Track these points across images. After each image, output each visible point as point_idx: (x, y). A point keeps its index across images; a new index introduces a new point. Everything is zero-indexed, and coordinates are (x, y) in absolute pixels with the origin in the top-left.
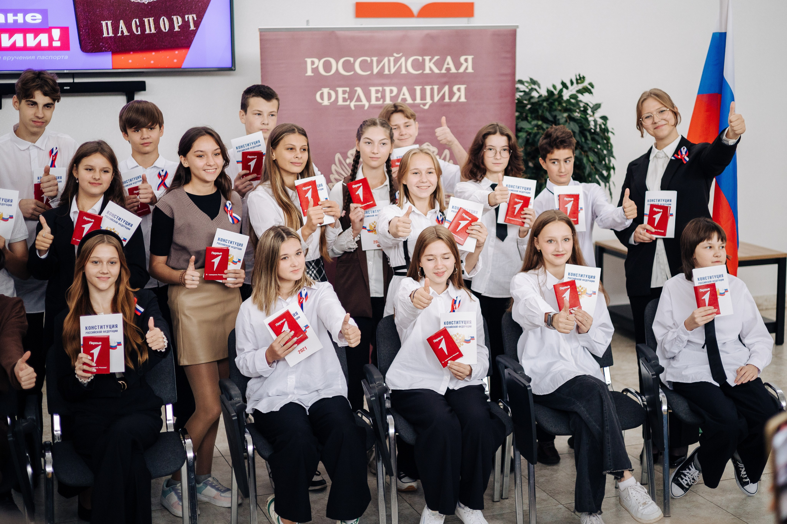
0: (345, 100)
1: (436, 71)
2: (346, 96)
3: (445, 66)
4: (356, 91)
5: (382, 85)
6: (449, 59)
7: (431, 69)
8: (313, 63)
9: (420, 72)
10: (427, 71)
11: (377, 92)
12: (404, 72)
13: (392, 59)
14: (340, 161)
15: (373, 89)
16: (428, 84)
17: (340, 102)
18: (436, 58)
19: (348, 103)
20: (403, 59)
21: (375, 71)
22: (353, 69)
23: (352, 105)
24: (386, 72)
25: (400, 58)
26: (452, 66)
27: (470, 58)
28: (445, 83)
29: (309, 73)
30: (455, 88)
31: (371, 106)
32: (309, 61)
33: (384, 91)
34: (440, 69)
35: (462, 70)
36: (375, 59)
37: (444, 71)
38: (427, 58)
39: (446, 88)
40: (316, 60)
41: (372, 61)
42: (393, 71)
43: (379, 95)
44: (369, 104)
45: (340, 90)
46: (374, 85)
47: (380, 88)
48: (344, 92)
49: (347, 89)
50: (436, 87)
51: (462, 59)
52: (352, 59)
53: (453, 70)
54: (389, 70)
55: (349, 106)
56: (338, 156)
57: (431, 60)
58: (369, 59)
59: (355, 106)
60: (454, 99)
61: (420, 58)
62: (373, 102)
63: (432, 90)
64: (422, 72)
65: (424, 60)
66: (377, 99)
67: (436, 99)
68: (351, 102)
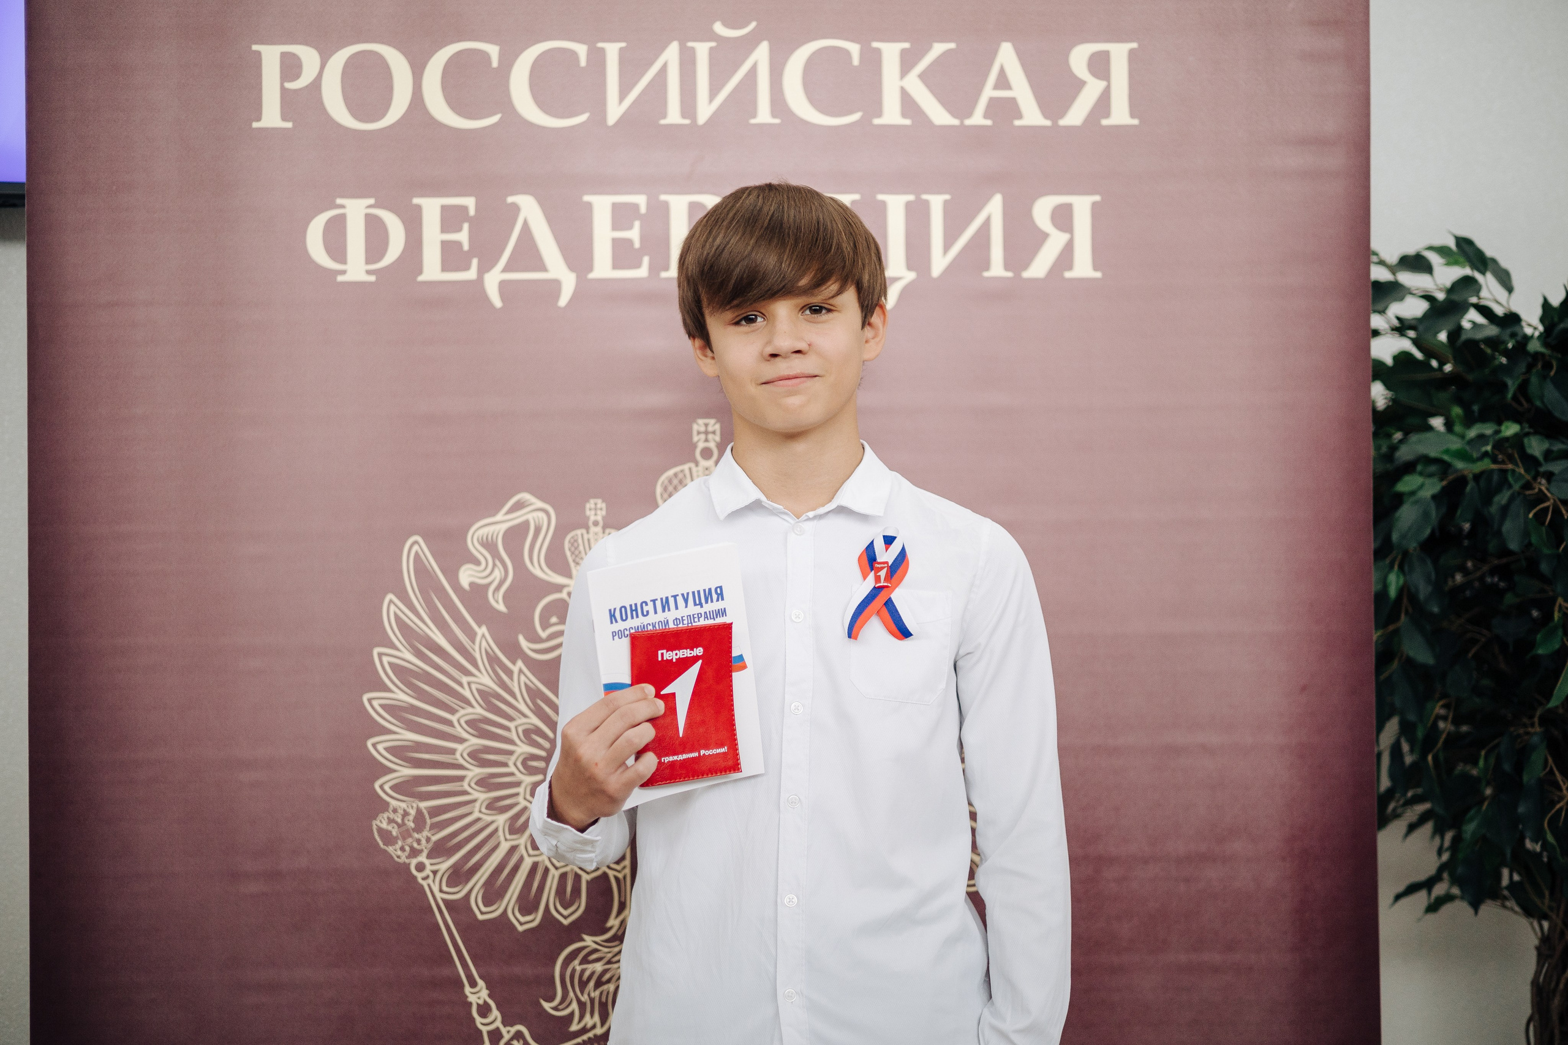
0: (452, 256)
1: (939, 116)
2: (463, 237)
3: (989, 92)
4: (516, 209)
5: (651, 184)
6: (1007, 56)
7: (908, 104)
8: (290, 67)
9: (856, 117)
10: (892, 114)
11: (622, 216)
12: (764, 115)
13: (702, 50)
14: (421, 570)
15: (601, 205)
16: (898, 183)
17: (432, 270)
18: (939, 49)
19: (471, 274)
20: (762, 54)
21: (615, 111)
22: (505, 104)
23: (492, 281)
24: (674, 116)
25: (748, 44)
26: (1022, 91)
27: (1119, 53)
28: (990, 182)
29: (271, 117)
30: (1042, 210)
31: (586, 290)
32: (270, 55)
33: (661, 212)
34: (960, 106)
35: (1076, 116)
36: (612, 50)
37: (978, 118)
38: (891, 52)
39: (994, 208)
40: (308, 56)
41: (598, 59)
42: (705, 111)
43: (634, 234)
44: (581, 280)
45: (431, 208)
46: (604, 185)
47: (641, 200)
48: (451, 219)
49: (470, 202)
50: (937, 202)
51: (1079, 58)
52: (493, 51)
53: (1032, 115)
54: (688, 106)
55: (478, 283)
56: (415, 547)
57: (907, 63)
58: (581, 50)
59: (504, 287)
60: (1039, 268)
61: (854, 49)
62: (603, 268)
63: (917, 215)
64: (865, 122)
65: (873, 60)
66: (623, 254)
67: (939, 263)
68: (483, 270)
